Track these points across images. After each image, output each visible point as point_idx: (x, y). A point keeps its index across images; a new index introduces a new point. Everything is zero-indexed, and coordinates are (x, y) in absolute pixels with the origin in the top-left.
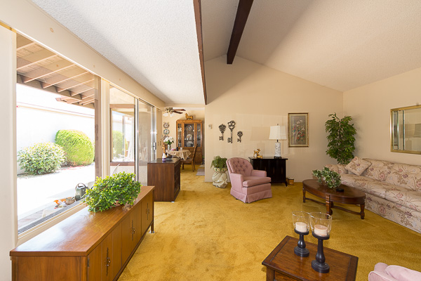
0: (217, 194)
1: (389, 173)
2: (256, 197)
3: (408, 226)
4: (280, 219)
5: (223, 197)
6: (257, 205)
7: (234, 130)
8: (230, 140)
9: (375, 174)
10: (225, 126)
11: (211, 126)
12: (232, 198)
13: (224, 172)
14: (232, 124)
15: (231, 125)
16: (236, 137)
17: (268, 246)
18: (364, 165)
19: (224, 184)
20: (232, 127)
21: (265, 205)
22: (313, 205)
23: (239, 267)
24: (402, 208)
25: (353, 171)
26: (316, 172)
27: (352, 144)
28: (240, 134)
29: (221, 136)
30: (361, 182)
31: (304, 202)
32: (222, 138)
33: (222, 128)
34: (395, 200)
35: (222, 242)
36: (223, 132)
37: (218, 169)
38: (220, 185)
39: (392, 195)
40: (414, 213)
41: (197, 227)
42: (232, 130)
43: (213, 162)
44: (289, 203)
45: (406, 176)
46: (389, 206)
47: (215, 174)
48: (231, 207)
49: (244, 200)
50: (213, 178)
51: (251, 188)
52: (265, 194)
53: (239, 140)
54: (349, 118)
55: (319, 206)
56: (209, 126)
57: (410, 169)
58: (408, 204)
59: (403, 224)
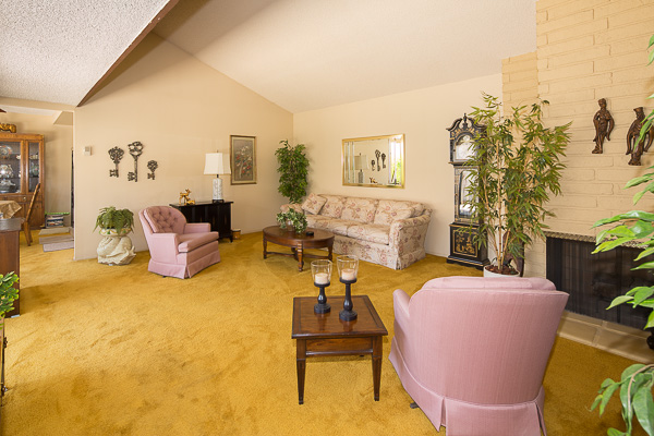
0: (118, 278)
1: (344, 208)
2: (201, 265)
3: (368, 260)
4: (247, 287)
5: (135, 281)
6: (205, 277)
7: (140, 158)
8: (133, 177)
9: (331, 211)
10: (121, 151)
11: (90, 150)
12: (155, 276)
13: (125, 236)
14: (137, 148)
15: (135, 149)
16: (144, 170)
17: (252, 326)
18: (320, 202)
19: (128, 257)
20: (136, 153)
21: (216, 275)
22: (277, 259)
23: (228, 368)
24: (363, 243)
25: (311, 210)
26: (280, 215)
27: (305, 178)
28: (153, 165)
29: (114, 168)
30: (323, 222)
31: (265, 258)
32: (115, 173)
33: (116, 154)
34: (356, 235)
35: (182, 347)
36: (117, 162)
37: (113, 232)
38: (118, 260)
39: (353, 232)
40: (372, 245)
41: (113, 343)
42: (136, 158)
43: (100, 218)
44: (248, 263)
45: (359, 210)
46: (350, 243)
47: (104, 241)
48: (161, 292)
49: (182, 275)
50: (100, 250)
51: (192, 252)
52: (212, 258)
53: (152, 176)
54: (301, 147)
55: (284, 259)
56: (87, 149)
57: (360, 202)
58: (367, 237)
59: (363, 259)
